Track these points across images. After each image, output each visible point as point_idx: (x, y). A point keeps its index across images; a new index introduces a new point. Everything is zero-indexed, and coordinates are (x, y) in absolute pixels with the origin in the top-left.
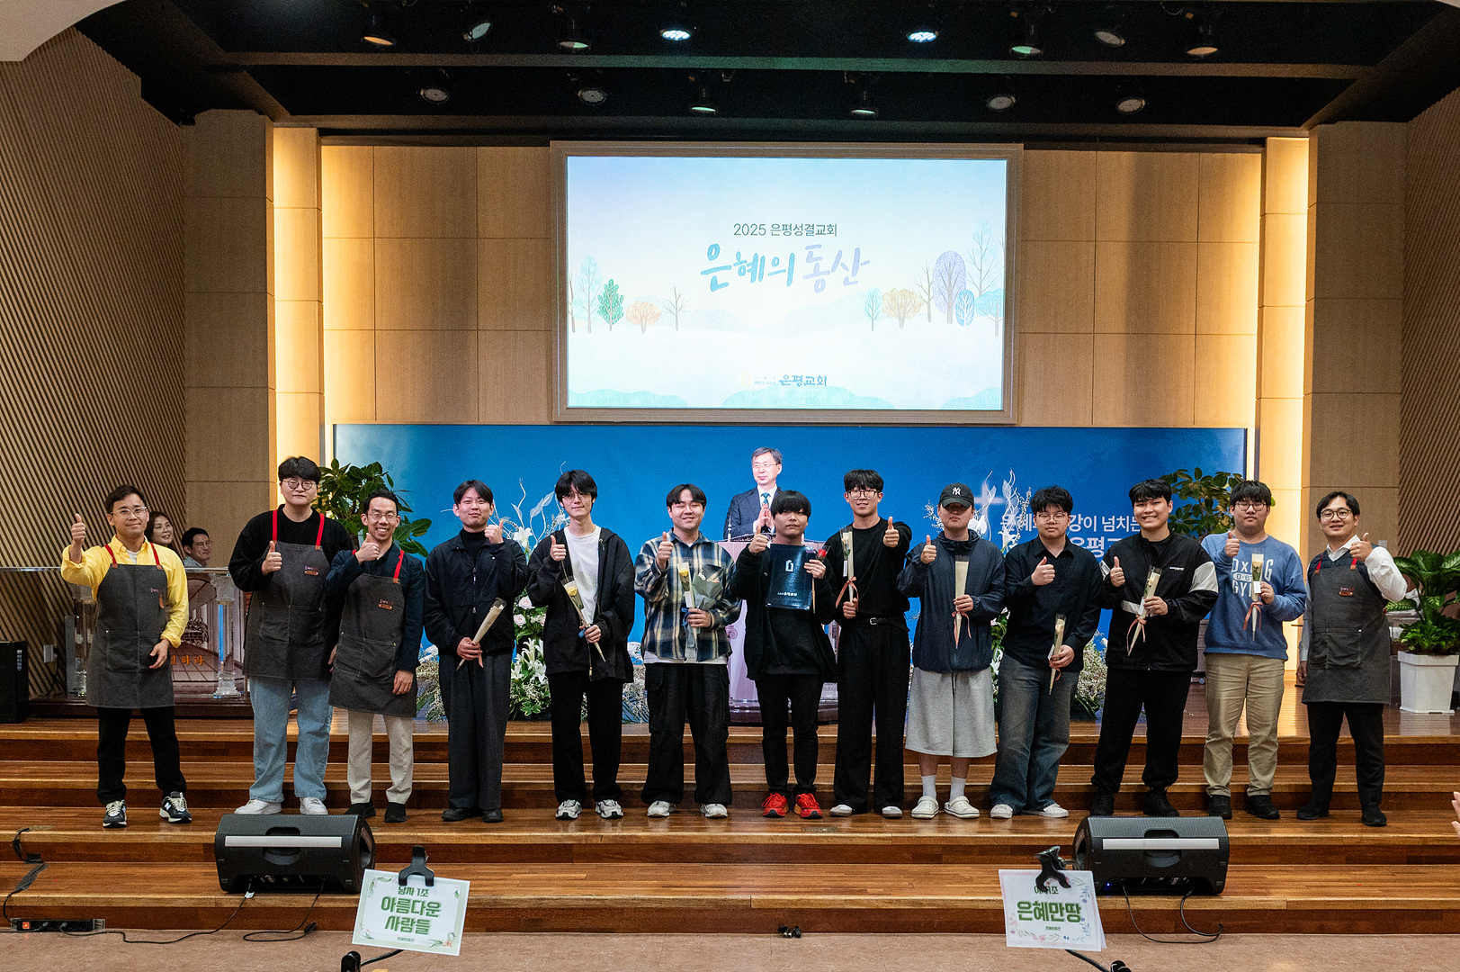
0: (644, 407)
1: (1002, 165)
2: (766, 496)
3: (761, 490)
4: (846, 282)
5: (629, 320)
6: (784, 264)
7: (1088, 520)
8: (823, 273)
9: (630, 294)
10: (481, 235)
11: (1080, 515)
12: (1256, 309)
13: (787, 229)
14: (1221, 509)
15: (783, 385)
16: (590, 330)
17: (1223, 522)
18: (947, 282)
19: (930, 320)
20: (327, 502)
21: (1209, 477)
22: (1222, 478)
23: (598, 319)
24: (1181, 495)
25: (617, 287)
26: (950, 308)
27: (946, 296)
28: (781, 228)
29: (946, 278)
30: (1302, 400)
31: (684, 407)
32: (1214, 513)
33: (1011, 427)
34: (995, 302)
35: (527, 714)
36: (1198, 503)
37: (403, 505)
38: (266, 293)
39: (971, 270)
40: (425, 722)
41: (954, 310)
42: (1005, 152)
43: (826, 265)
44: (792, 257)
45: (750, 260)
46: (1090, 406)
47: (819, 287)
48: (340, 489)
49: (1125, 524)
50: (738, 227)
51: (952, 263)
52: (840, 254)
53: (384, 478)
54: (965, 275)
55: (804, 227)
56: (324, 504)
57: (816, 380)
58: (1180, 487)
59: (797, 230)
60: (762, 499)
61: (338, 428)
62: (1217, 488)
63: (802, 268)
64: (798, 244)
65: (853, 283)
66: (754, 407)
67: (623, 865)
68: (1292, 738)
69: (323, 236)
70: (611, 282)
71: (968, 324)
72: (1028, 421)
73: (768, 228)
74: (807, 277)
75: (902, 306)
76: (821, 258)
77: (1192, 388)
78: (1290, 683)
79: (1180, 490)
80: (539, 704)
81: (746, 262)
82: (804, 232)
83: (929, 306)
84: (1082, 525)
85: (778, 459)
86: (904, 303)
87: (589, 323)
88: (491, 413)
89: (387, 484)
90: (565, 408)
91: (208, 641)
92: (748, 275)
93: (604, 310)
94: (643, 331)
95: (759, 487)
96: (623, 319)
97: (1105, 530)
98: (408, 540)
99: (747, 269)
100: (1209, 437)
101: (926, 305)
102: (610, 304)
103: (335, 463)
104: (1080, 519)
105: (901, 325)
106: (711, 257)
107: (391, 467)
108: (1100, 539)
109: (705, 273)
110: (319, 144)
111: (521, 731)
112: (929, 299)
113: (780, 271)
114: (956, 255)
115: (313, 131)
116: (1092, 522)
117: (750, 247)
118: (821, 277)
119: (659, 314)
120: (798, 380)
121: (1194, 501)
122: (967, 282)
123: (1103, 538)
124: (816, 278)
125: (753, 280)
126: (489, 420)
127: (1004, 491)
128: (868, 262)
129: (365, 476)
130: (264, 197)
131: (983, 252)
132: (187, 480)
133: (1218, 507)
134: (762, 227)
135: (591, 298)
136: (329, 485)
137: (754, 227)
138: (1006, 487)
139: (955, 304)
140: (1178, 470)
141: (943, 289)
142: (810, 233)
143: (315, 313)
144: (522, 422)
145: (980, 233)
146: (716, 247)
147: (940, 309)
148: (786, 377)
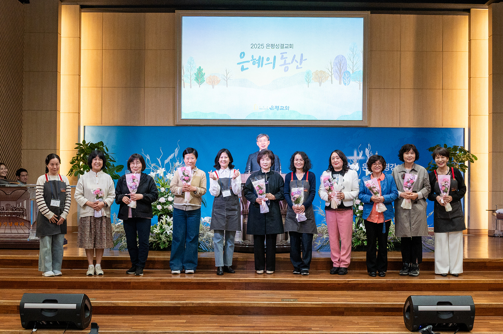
0: (213, 118)
1: (361, 20)
4: (297, 68)
5: (207, 83)
6: (271, 60)
8: (288, 64)
9: (207, 72)
10: (146, 48)
12: (468, 79)
13: (273, 46)
14: (455, 161)
15: (271, 110)
16: (191, 87)
17: (456, 166)
18: (339, 68)
19: (332, 83)
20: (80, 158)
21: (450, 148)
22: (455, 148)
23: (194, 82)
25: (202, 70)
26: (340, 78)
27: (339, 73)
28: (270, 45)
29: (339, 66)
30: (488, 116)
31: (230, 119)
32: (452, 163)
33: (366, 128)
34: (359, 76)
35: (162, 248)
37: (112, 159)
38: (57, 71)
39: (349, 63)
40: (118, 251)
41: (342, 79)
42: (363, 15)
43: (289, 60)
44: (275, 58)
45: (257, 59)
46: (399, 117)
47: (286, 70)
48: (86, 152)
50: (252, 45)
51: (341, 60)
52: (295, 56)
53: (104, 148)
54: (346, 65)
55: (280, 45)
57: (285, 108)
59: (277, 46)
61: (86, 128)
62: (453, 152)
63: (279, 61)
64: (277, 52)
65: (300, 68)
66: (259, 119)
67: (203, 316)
69: (81, 49)
70: (200, 68)
71: (348, 85)
72: (373, 125)
73: (265, 45)
74: (281, 65)
76: (287, 58)
77: (441, 111)
78: (485, 235)
80: (167, 243)
81: (256, 59)
82: (280, 47)
83: (332, 78)
85: (269, 139)
86: (321, 76)
87: (191, 85)
88: (149, 122)
89: (106, 151)
90: (180, 119)
91: (26, 216)
92: (257, 65)
93: (197, 79)
94: (213, 88)
96: (205, 82)
98: (114, 174)
99: (256, 62)
100: (448, 132)
101: (330, 77)
102: (199, 76)
103: (84, 142)
105: (320, 85)
106: (241, 57)
107: (107, 144)
109: (238, 64)
110: (80, 12)
111: (159, 255)
112: (332, 75)
113: (270, 63)
114: (343, 56)
115: (78, 6)
117: (257, 53)
118: (287, 66)
119: (220, 81)
120: (277, 108)
122: (347, 67)
124: (285, 66)
125: (258, 67)
126: (149, 124)
127: (366, 153)
128: (306, 59)
129: (96, 147)
130: (57, 33)
131: (354, 55)
132: (22, 149)
133: (454, 160)
134: (262, 45)
135: (192, 74)
136: (81, 151)
137: (259, 45)
138: (367, 151)
139: (342, 76)
140: (437, 145)
141: (337, 71)
142: (282, 47)
143: (77, 80)
144: (163, 125)
145: (352, 48)
146: (243, 53)
147: (337, 79)
148: (272, 107)
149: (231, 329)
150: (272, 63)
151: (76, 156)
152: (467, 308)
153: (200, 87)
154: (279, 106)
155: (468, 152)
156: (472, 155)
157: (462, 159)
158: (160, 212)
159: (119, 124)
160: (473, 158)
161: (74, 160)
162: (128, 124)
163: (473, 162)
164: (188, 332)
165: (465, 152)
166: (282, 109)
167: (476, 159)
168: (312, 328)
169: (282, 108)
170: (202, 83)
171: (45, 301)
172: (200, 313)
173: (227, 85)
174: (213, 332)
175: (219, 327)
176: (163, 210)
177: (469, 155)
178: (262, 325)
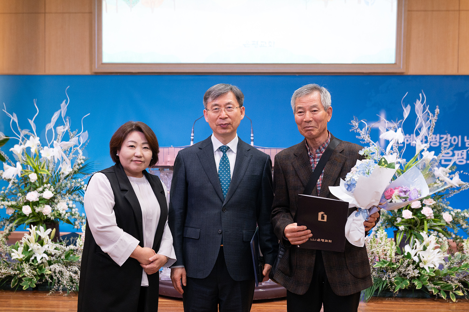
5: (143, 4)
11: (449, 135)
16: (117, 11)
19: (345, 2)
23: (124, 3)
33: (401, 75)
57: (267, 44)
71: (371, 5)
84: (450, 142)
87: (117, 7)
88: (52, 68)
90: (101, 63)
94: (152, 12)
96: (139, 3)
97: (467, 146)
104: (449, 138)
105: (326, 6)
108: (463, 152)
116: (457, 140)
120: (255, 44)
126: (52, 72)
144: (73, 73)
154: (258, 41)
158: (28, 218)
166: (264, 46)
169: (263, 43)
170: (135, 5)
173: (174, 6)
176: (34, 214)
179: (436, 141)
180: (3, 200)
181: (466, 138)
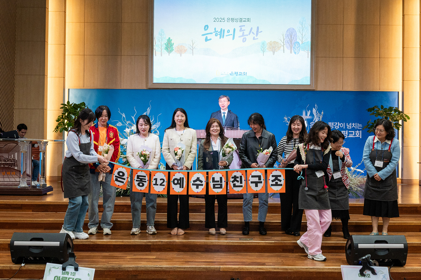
0: (181, 83)
2: (224, 113)
3: (222, 111)
4: (254, 39)
5: (176, 52)
6: (232, 32)
7: (342, 125)
8: (246, 35)
9: (176, 42)
10: (123, 22)
11: (339, 123)
12: (401, 49)
13: (233, 20)
15: (231, 75)
16: (161, 55)
18: (290, 39)
19: (284, 52)
20: (65, 116)
21: (386, 109)
22: (391, 109)
23: (165, 51)
24: (375, 115)
25: (171, 40)
26: (291, 48)
27: (290, 44)
28: (231, 19)
29: (290, 37)
30: (419, 81)
31: (195, 83)
33: (313, 91)
34: (307, 46)
36: (382, 118)
38: (45, 41)
39: (299, 34)
41: (293, 49)
43: (246, 32)
44: (234, 30)
45: (219, 31)
46: (342, 81)
47: (244, 40)
48: (70, 112)
49: (355, 126)
50: (215, 19)
51: (292, 32)
52: (252, 28)
54: (296, 36)
55: (239, 19)
56: (64, 117)
57: (243, 73)
58: (375, 112)
59: (236, 20)
60: (223, 115)
61: (70, 90)
62: (389, 112)
63: (238, 33)
64: (237, 25)
65: (256, 39)
66: (221, 83)
67: (170, 253)
68: (417, 204)
69: (66, 22)
70: (169, 38)
71: (297, 54)
72: (319, 89)
73: (226, 19)
74: (240, 37)
75: (274, 47)
76: (245, 30)
77: (378, 77)
78: (417, 184)
79: (375, 113)
81: (218, 31)
82: (239, 21)
83: (284, 47)
84: (339, 126)
85: (229, 100)
86: (274, 46)
87: (161, 53)
88: (125, 86)
90: (152, 83)
91: (17, 166)
92: (219, 36)
93: (167, 48)
94: (181, 56)
95: (221, 110)
96: (174, 51)
97: (348, 128)
99: (218, 34)
100: (385, 95)
101: (282, 47)
102: (169, 46)
103: (68, 102)
104: (339, 124)
105: (274, 54)
106: (205, 30)
107: (89, 104)
108: (346, 131)
109: (203, 35)
112: (284, 45)
113: (230, 35)
114: (293, 29)
116: (343, 125)
117: (219, 26)
118: (245, 37)
119: (186, 50)
120: (236, 73)
121: (380, 117)
122: (297, 39)
123: (347, 131)
124: (244, 37)
125: (220, 38)
126: (125, 88)
127: (313, 112)
128: (261, 32)
129: (79, 107)
130: (45, 7)
131: (303, 28)
132: (14, 108)
133: (390, 119)
134: (224, 19)
135: (162, 44)
136: (66, 110)
137: (221, 19)
138: (314, 110)
139: (293, 46)
140: (375, 106)
141: (289, 41)
142: (241, 21)
143: (63, 49)
144: (137, 88)
145: (302, 22)
146: (207, 26)
147: (288, 49)
148: (232, 73)
149: (195, 264)
150: (232, 35)
151: (61, 114)
152: (401, 246)
153: (169, 55)
154: (238, 72)
155: (402, 112)
156: (405, 115)
157: (396, 119)
159: (99, 87)
160: (406, 118)
161: (59, 118)
162: (107, 87)
163: (406, 121)
164: (157, 266)
165: (399, 112)
166: (241, 75)
167: (409, 118)
168: (266, 264)
169: (240, 73)
170: (171, 52)
171: (32, 240)
172: (168, 250)
173: (193, 53)
174: (179, 266)
175: (185, 263)
177: (403, 115)
178: (222, 261)
179: (332, 126)
180: (121, 154)
181: (347, 124)
